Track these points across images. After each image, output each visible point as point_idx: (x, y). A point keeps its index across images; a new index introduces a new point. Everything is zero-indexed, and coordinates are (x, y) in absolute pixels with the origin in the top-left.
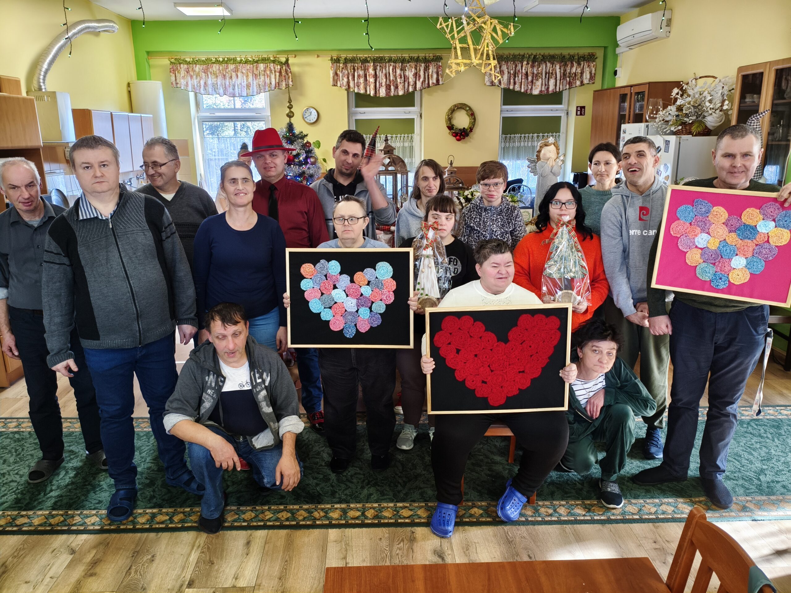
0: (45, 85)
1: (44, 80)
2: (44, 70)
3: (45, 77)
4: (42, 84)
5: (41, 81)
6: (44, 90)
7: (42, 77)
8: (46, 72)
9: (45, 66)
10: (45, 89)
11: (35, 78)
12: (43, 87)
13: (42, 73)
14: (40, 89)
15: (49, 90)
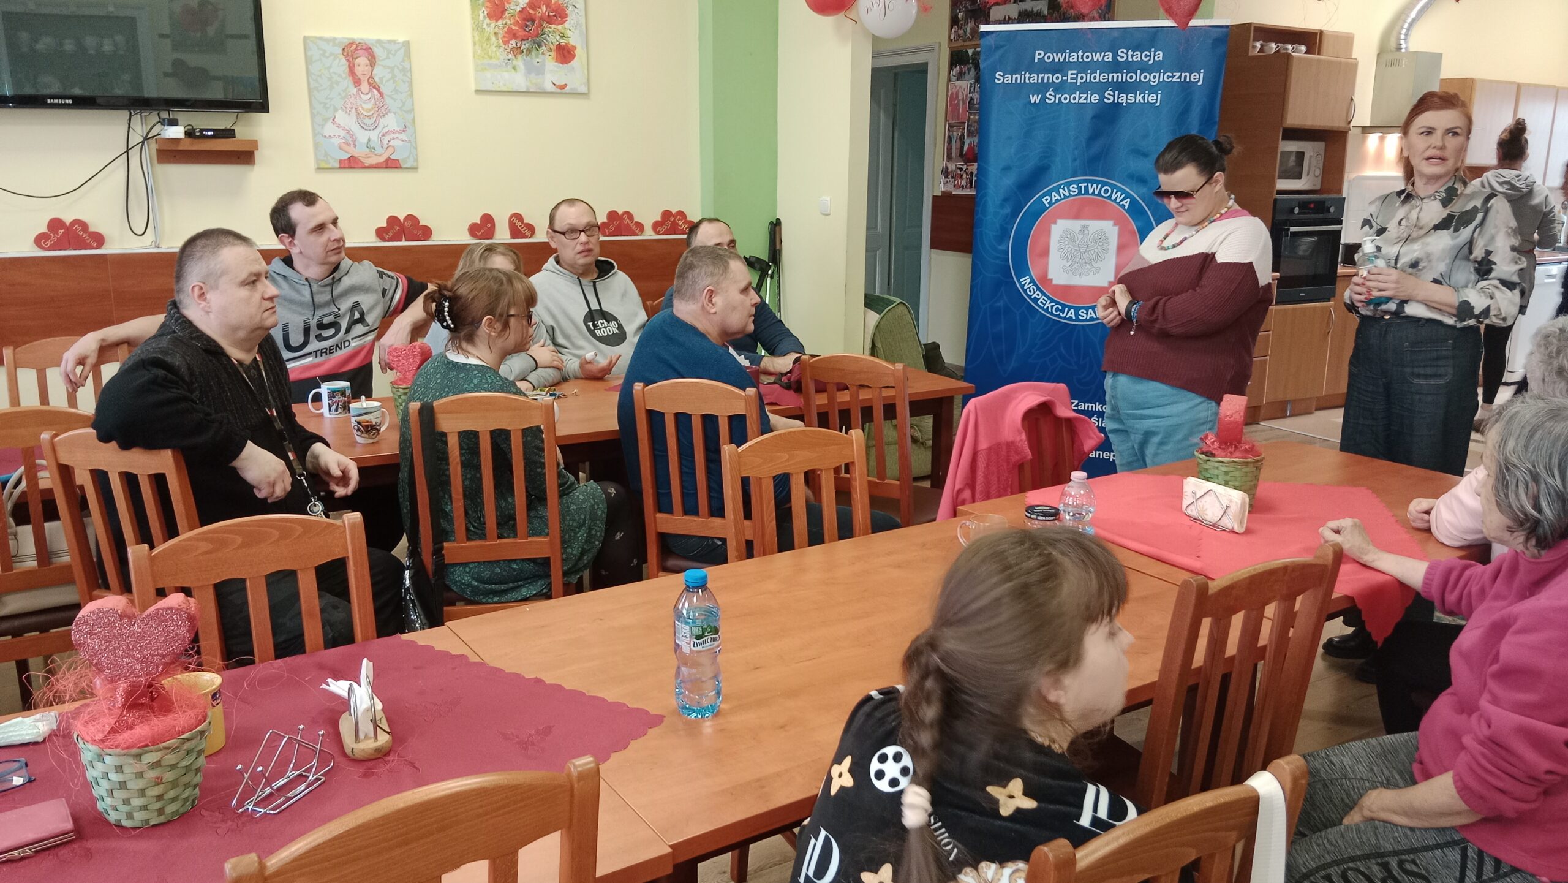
0: (1406, 43)
1: (1406, 35)
2: (1409, 20)
3: (1408, 30)
4: (1402, 42)
5: (1403, 37)
6: (1403, 51)
7: (1404, 31)
8: (1411, 25)
9: (1413, 14)
10: (1406, 48)
11: (1395, 34)
12: (1403, 46)
13: (1406, 26)
14: (1399, 49)
15: (1412, 49)
